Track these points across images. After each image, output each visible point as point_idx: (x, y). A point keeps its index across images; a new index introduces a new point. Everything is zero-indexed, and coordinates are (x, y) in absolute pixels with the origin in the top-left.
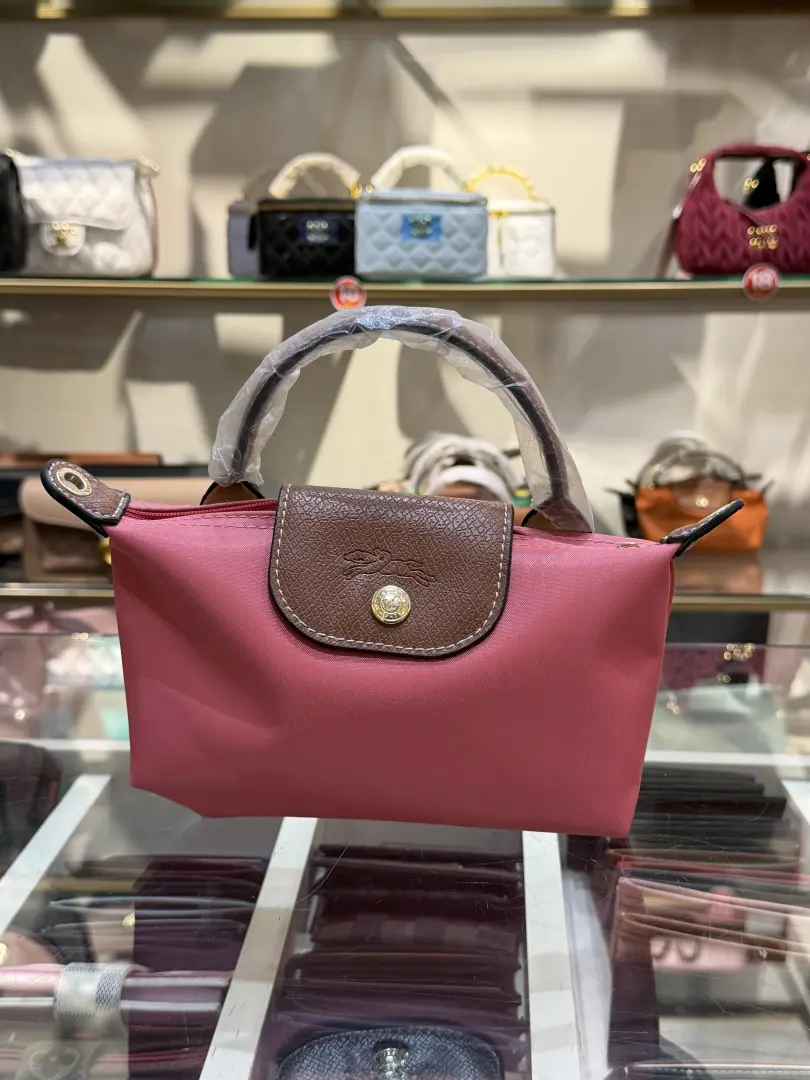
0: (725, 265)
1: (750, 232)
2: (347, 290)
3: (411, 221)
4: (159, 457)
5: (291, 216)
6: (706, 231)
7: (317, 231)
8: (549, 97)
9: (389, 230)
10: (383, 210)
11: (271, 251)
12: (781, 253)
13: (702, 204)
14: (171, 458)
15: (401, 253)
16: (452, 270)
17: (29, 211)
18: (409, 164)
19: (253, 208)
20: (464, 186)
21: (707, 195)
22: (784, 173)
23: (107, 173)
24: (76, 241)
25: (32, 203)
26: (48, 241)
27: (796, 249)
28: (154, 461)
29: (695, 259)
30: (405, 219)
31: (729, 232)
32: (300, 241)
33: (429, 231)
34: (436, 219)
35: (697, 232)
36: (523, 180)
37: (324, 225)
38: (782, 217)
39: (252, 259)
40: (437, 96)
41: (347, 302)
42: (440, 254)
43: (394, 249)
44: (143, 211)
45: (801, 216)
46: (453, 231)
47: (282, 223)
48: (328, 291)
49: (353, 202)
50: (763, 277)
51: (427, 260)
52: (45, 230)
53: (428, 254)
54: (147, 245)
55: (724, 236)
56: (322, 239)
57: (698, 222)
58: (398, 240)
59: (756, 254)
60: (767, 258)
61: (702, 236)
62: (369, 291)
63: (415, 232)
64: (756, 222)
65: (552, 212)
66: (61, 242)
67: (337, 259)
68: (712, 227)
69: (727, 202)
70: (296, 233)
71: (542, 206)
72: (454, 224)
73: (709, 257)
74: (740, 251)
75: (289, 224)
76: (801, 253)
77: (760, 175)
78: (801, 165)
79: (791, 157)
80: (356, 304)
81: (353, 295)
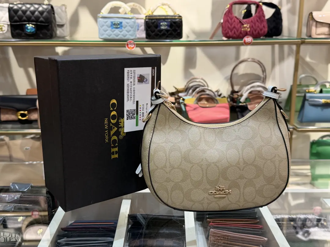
0: (235, 35)
2: (130, 44)
6: (229, 26)
12: (251, 32)
13: (228, 18)
21: (230, 15)
22: (253, 8)
27: (255, 31)
31: (236, 26)
35: (227, 26)
38: (252, 21)
41: (130, 47)
45: (257, 21)
48: (125, 44)
50: (248, 39)
55: (234, 27)
57: (227, 23)
59: (244, 32)
60: (247, 34)
62: (136, 44)
68: (231, 25)
69: (236, 17)
74: (239, 32)
76: (257, 32)
77: (247, 8)
78: (258, 6)
79: (254, 3)
80: (133, 48)
81: (132, 45)
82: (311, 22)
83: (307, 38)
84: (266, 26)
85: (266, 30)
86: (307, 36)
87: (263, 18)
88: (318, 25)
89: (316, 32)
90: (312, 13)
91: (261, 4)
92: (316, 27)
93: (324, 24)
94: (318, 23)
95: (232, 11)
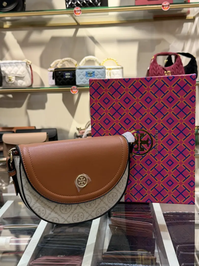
1: (165, 72)
2: (74, 89)
3: (88, 73)
4: (35, 127)
5: (62, 72)
7: (68, 75)
8: (121, 41)
9: (83, 75)
10: (81, 71)
11: (58, 80)
13: (154, 67)
14: (38, 128)
15: (86, 80)
17: (2, 73)
18: (87, 60)
19: (53, 70)
20: (100, 64)
21: (155, 64)
23: (20, 64)
24: (13, 79)
25: (3, 71)
26: (7, 80)
28: (34, 128)
30: (86, 72)
32: (64, 78)
33: (92, 75)
34: (94, 72)
36: (116, 61)
37: (69, 74)
38: (172, 69)
40: (95, 42)
41: (74, 91)
44: (29, 72)
45: (177, 68)
46: (98, 75)
47: (60, 74)
48: (70, 89)
49: (75, 68)
52: (6, 77)
54: (30, 80)
55: (159, 73)
56: (69, 77)
57: (153, 70)
58: (85, 77)
61: (154, 74)
62: (79, 89)
63: (89, 75)
64: (167, 70)
65: (122, 68)
66: (10, 80)
67: (72, 82)
68: (156, 72)
69: (160, 65)
70: (63, 76)
71: (119, 67)
72: (98, 73)
75: (61, 74)
77: (168, 59)
78: (177, 56)
79: (174, 54)
80: (76, 92)
81: (75, 90)
87: (181, 66)
91: (179, 54)
95: (156, 61)
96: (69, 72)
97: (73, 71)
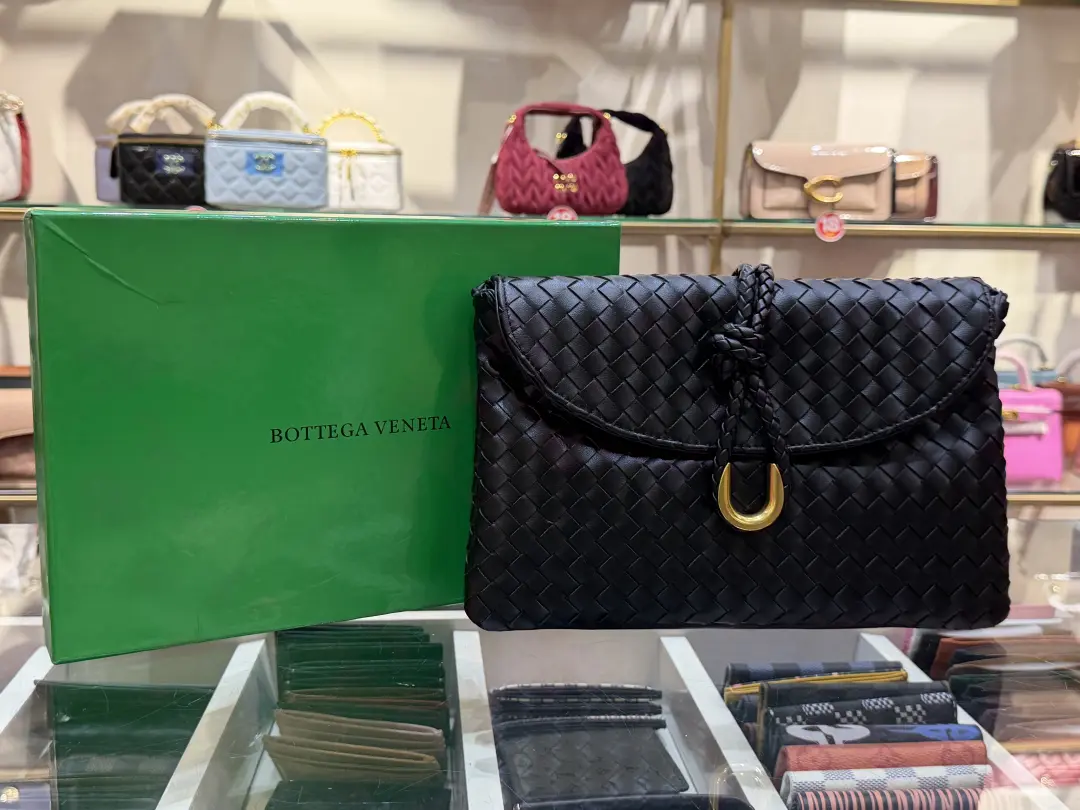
0: (534, 204)
1: (556, 177)
3: (257, 157)
5: (147, 148)
6: (518, 175)
7: (173, 164)
8: (397, 51)
9: (234, 164)
10: (230, 147)
11: (130, 181)
12: (581, 196)
13: (514, 152)
15: (247, 186)
16: (294, 203)
18: (253, 107)
19: (115, 141)
20: (305, 129)
21: (518, 144)
27: (594, 194)
29: (509, 200)
30: (250, 155)
31: (538, 178)
32: (157, 172)
33: (272, 167)
34: (279, 157)
35: (510, 177)
36: (372, 124)
37: (181, 159)
38: (582, 166)
39: (114, 185)
40: (296, 46)
42: (283, 188)
43: (241, 181)
45: (599, 165)
46: (296, 167)
47: (141, 154)
49: (202, 138)
51: (272, 193)
53: (272, 187)
55: (532, 180)
56: (180, 170)
57: (511, 167)
58: (244, 173)
59: (560, 195)
60: (570, 201)
61: (515, 180)
63: (259, 167)
64: (561, 170)
65: (398, 153)
67: (191, 190)
68: (523, 173)
69: (536, 151)
70: (152, 164)
71: (387, 148)
72: (298, 163)
73: (523, 199)
74: (546, 194)
75: (147, 157)
76: (598, 197)
77: (568, 129)
78: (599, 121)
79: (590, 114)
82: (750, 172)
83: (739, 217)
84: (624, 181)
85: (622, 192)
86: (741, 212)
87: (615, 158)
88: (770, 180)
89: (764, 201)
90: (750, 147)
91: (607, 116)
92: (765, 186)
93: (788, 180)
94: (769, 177)
95: (524, 134)
96: (182, 151)
97: (194, 150)
